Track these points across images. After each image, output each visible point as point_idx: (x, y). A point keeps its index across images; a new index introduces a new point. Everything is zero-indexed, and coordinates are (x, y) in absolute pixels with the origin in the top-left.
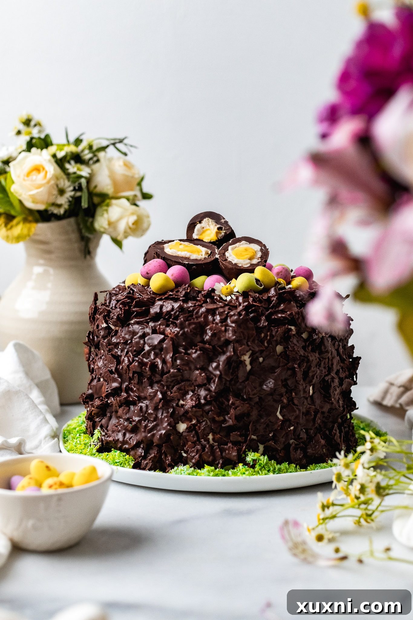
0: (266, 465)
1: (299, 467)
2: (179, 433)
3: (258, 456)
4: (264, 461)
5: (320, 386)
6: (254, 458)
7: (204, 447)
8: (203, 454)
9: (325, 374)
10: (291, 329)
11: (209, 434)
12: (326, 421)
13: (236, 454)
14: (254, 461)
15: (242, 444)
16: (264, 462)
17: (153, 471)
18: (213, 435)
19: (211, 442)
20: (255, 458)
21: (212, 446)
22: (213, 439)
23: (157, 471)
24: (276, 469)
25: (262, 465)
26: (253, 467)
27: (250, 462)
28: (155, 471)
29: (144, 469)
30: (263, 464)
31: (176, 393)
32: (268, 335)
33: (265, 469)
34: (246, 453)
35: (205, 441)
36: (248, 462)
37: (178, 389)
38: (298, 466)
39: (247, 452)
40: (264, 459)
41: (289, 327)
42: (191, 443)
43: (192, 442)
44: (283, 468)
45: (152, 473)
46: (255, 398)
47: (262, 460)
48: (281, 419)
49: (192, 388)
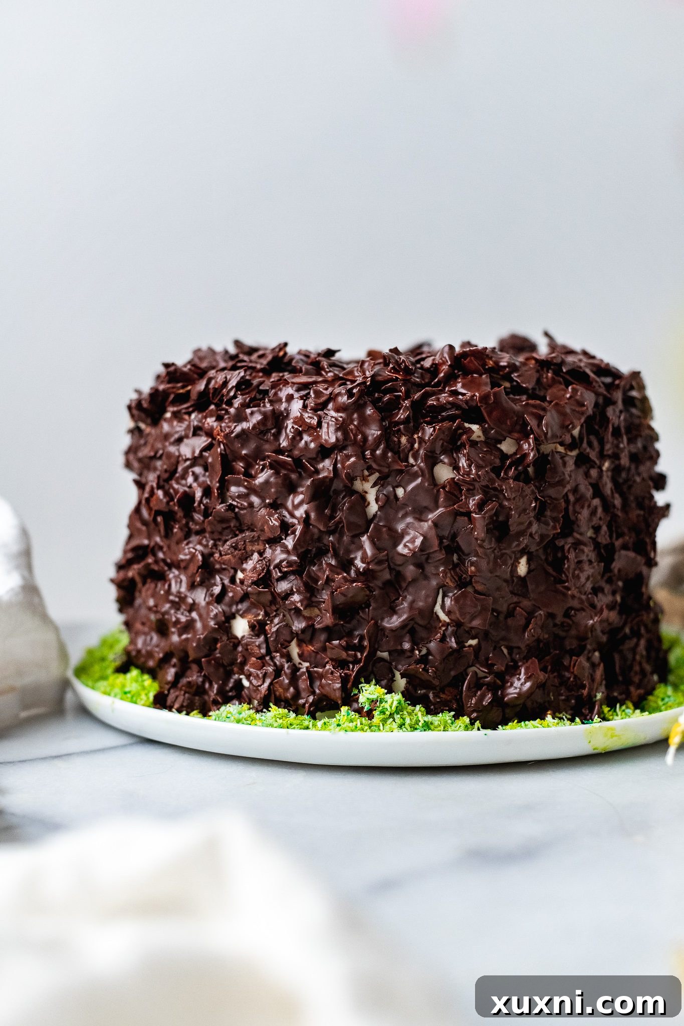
0: (398, 714)
1: (480, 725)
2: (236, 638)
3: (382, 693)
4: (392, 703)
5: (546, 559)
6: (371, 697)
7: (278, 671)
8: (275, 682)
9: (555, 532)
10: (470, 429)
11: (290, 642)
12: (562, 634)
13: (340, 685)
14: (373, 702)
15: (351, 667)
16: (391, 707)
17: (184, 712)
18: (299, 645)
19: (296, 659)
20: (374, 697)
21: (295, 669)
22: (301, 656)
23: (192, 714)
24: (420, 724)
25: (388, 713)
26: (370, 715)
27: (363, 705)
28: (188, 714)
29: (170, 709)
30: (389, 709)
31: (229, 554)
32: (415, 439)
33: (394, 720)
34: (360, 686)
35: (282, 656)
36: (361, 704)
37: (231, 546)
38: (478, 722)
39: (362, 683)
40: (393, 701)
41: (467, 425)
42: (257, 659)
43: (257, 657)
44: (436, 723)
45: (182, 717)
46: (381, 571)
47: (390, 701)
48: (445, 621)
49: (261, 547)
